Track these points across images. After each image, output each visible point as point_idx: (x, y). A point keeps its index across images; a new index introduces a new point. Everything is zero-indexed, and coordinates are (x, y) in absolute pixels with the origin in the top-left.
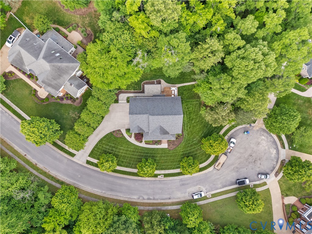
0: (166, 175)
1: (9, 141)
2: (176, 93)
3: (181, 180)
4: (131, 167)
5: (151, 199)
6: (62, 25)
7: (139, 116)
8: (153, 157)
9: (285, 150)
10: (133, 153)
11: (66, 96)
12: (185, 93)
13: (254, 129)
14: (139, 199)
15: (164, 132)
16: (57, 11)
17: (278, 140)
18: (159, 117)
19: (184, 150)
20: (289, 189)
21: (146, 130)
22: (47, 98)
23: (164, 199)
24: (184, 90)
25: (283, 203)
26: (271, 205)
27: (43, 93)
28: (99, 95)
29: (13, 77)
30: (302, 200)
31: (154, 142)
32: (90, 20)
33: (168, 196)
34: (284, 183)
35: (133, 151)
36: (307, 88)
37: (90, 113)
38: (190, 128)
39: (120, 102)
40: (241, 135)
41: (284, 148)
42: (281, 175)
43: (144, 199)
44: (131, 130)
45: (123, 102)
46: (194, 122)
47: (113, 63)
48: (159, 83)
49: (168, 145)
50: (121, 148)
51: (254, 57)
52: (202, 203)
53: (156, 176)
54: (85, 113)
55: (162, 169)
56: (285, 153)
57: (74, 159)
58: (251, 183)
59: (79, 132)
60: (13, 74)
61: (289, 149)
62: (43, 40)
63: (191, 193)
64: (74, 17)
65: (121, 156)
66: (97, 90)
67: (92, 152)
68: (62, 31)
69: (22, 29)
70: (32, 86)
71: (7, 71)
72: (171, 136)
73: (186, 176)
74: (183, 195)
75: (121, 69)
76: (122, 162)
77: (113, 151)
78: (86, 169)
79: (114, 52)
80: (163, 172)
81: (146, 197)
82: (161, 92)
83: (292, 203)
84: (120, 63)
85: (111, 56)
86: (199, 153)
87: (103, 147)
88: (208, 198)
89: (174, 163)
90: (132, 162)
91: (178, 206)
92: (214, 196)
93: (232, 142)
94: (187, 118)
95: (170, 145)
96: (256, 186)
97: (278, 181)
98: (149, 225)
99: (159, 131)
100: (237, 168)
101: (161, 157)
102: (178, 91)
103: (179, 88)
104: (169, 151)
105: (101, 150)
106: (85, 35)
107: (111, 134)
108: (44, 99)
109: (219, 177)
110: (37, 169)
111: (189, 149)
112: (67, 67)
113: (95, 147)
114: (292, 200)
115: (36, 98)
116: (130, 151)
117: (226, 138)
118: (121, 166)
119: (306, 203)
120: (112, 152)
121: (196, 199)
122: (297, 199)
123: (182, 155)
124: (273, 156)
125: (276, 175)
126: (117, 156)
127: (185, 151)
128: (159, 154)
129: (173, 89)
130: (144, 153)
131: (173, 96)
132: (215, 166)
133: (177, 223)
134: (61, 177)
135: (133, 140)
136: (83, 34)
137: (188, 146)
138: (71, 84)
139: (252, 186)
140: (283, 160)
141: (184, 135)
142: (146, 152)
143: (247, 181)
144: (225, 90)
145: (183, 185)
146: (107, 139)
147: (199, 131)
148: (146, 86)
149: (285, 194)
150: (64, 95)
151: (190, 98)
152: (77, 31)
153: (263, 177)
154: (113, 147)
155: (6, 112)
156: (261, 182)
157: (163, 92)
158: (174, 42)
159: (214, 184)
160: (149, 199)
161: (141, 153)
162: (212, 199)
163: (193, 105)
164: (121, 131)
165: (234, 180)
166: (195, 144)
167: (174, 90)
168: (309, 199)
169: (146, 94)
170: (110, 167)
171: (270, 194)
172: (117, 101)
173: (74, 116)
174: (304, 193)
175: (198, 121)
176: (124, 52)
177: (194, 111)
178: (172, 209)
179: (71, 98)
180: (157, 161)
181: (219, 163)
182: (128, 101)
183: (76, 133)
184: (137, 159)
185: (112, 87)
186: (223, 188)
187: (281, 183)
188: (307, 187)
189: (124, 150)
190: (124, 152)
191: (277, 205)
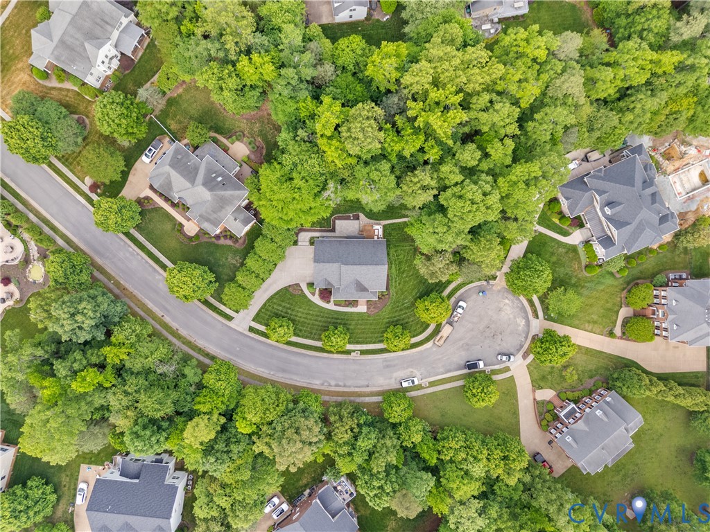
0: (363, 352)
1: (141, 295)
2: (381, 233)
3: (385, 360)
4: (313, 339)
5: (340, 386)
6: (221, 133)
7: (327, 265)
8: (345, 324)
9: (538, 320)
10: (316, 318)
11: (224, 234)
12: (394, 233)
13: (494, 288)
14: (323, 384)
15: (362, 288)
16: (215, 113)
17: (528, 306)
18: (355, 267)
19: (390, 315)
20: (543, 378)
21: (336, 285)
22: (197, 235)
23: (359, 387)
24: (393, 229)
25: (535, 399)
26: (517, 401)
27: (191, 228)
28: (273, 236)
29: (151, 204)
30: (561, 395)
31: (347, 303)
32: (262, 126)
33: (366, 383)
34: (535, 368)
35: (316, 316)
36: (571, 231)
37: (259, 259)
38: (399, 284)
39: (299, 243)
40: (474, 296)
41: (538, 318)
42: (531, 357)
43: (330, 385)
44: (315, 284)
45: (304, 244)
46: (406, 276)
47: (296, 196)
48: (357, 218)
49: (368, 308)
50: (300, 310)
51: (471, 197)
52: (414, 394)
53: (348, 352)
54: (253, 259)
55: (358, 343)
56: (538, 325)
57: (231, 324)
58: (488, 368)
59: (244, 285)
60: (150, 201)
61: (545, 319)
62: (197, 156)
63: (399, 379)
64: (239, 122)
65: (299, 322)
66: (271, 229)
67: (257, 314)
68: (221, 142)
69: (165, 137)
70: (176, 218)
71: (142, 196)
72: (372, 295)
73: (392, 354)
74: (387, 381)
75: (306, 203)
76: (301, 330)
77: (288, 313)
78: (248, 339)
79: (297, 182)
80: (359, 347)
81: (333, 383)
82: (360, 231)
83: (548, 399)
84: (305, 196)
85: (293, 186)
86: (412, 321)
87: (273, 308)
88: (423, 388)
89: (376, 335)
90: (314, 331)
91: (380, 397)
92: (432, 384)
93: (460, 307)
94: (396, 270)
95: (370, 308)
96: (494, 372)
97: (527, 366)
98: (337, 417)
99: (353, 286)
100: (467, 345)
101: (357, 324)
102: (384, 231)
103: (384, 226)
104: (368, 317)
105: (271, 312)
106: (253, 148)
107: (286, 289)
108: (193, 237)
109: (440, 357)
110: (179, 337)
111: (397, 314)
112: (232, 195)
113: (262, 308)
114: (547, 394)
115: (181, 236)
116: (313, 315)
117: (453, 299)
118: (299, 336)
119: (567, 399)
120: (286, 315)
121: (406, 388)
122: (555, 393)
123: (387, 323)
124: (520, 328)
125: (525, 357)
126: (293, 321)
127: (391, 318)
128: (353, 320)
129: (376, 227)
130: (332, 318)
131: (376, 238)
132: (434, 340)
133: (376, 420)
134: (212, 349)
135: (316, 299)
136: (250, 147)
137: (397, 311)
138: (235, 219)
139: (488, 372)
140: (535, 335)
141: (391, 294)
142: (335, 316)
143: (481, 364)
144: (440, 235)
145: (388, 366)
146: (280, 296)
147: (413, 289)
148: (337, 221)
149: (537, 384)
150: (221, 232)
151: (400, 241)
152: (242, 142)
153: (504, 358)
154: (288, 308)
155: (138, 254)
156: (503, 366)
157: (362, 231)
158: (375, 175)
159: (433, 368)
160: (337, 385)
161: (329, 318)
162: (429, 389)
163: (404, 251)
164: (300, 286)
165: (463, 362)
166: (407, 308)
167: (378, 229)
168: (572, 393)
169: (337, 233)
170: (285, 334)
171: (515, 385)
172: (296, 243)
173: (234, 262)
174: (565, 385)
175: (412, 275)
176: (311, 182)
177: (406, 260)
178: (371, 401)
179: (232, 237)
180: (351, 331)
181: (441, 337)
182: (312, 243)
183: (240, 285)
184: (322, 326)
185: (293, 225)
186: (446, 373)
187: (532, 368)
188: (568, 375)
189: (303, 313)
190: (304, 316)
191: (525, 401)
